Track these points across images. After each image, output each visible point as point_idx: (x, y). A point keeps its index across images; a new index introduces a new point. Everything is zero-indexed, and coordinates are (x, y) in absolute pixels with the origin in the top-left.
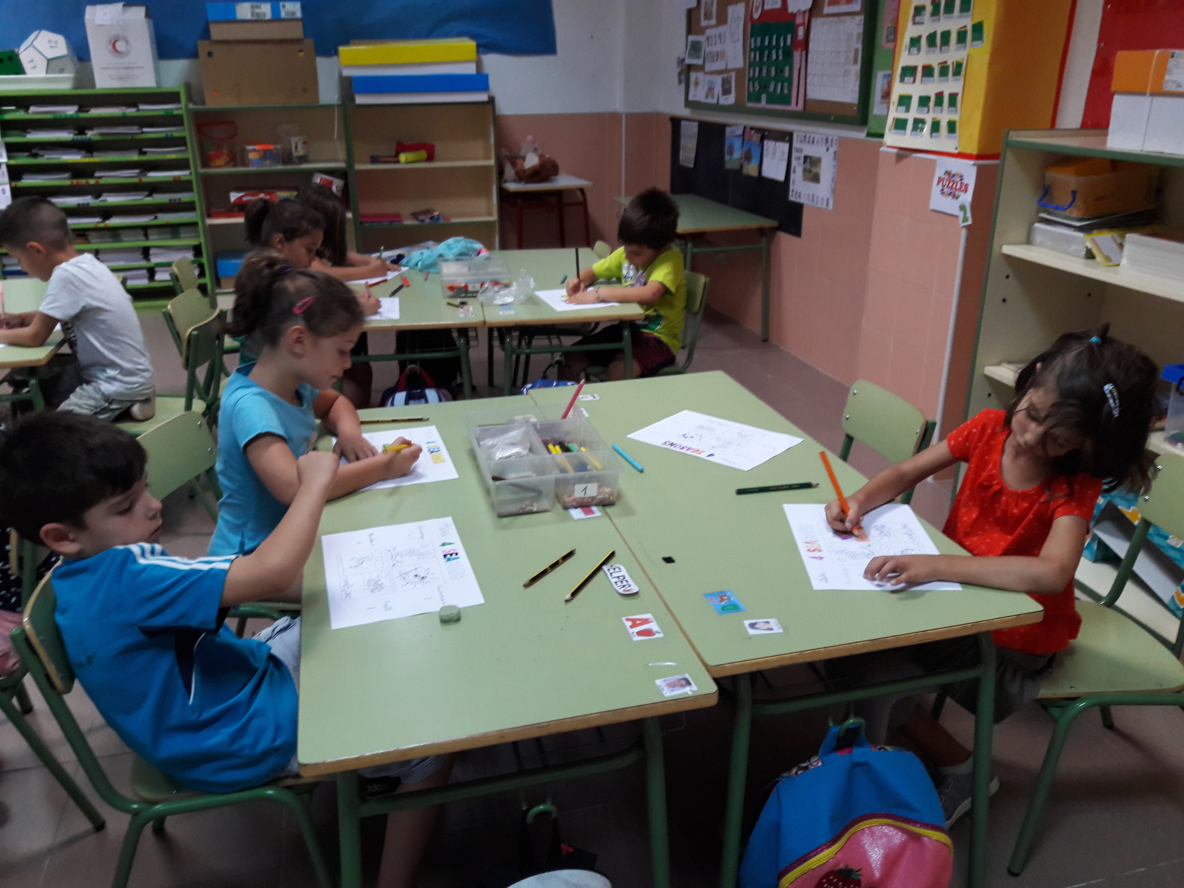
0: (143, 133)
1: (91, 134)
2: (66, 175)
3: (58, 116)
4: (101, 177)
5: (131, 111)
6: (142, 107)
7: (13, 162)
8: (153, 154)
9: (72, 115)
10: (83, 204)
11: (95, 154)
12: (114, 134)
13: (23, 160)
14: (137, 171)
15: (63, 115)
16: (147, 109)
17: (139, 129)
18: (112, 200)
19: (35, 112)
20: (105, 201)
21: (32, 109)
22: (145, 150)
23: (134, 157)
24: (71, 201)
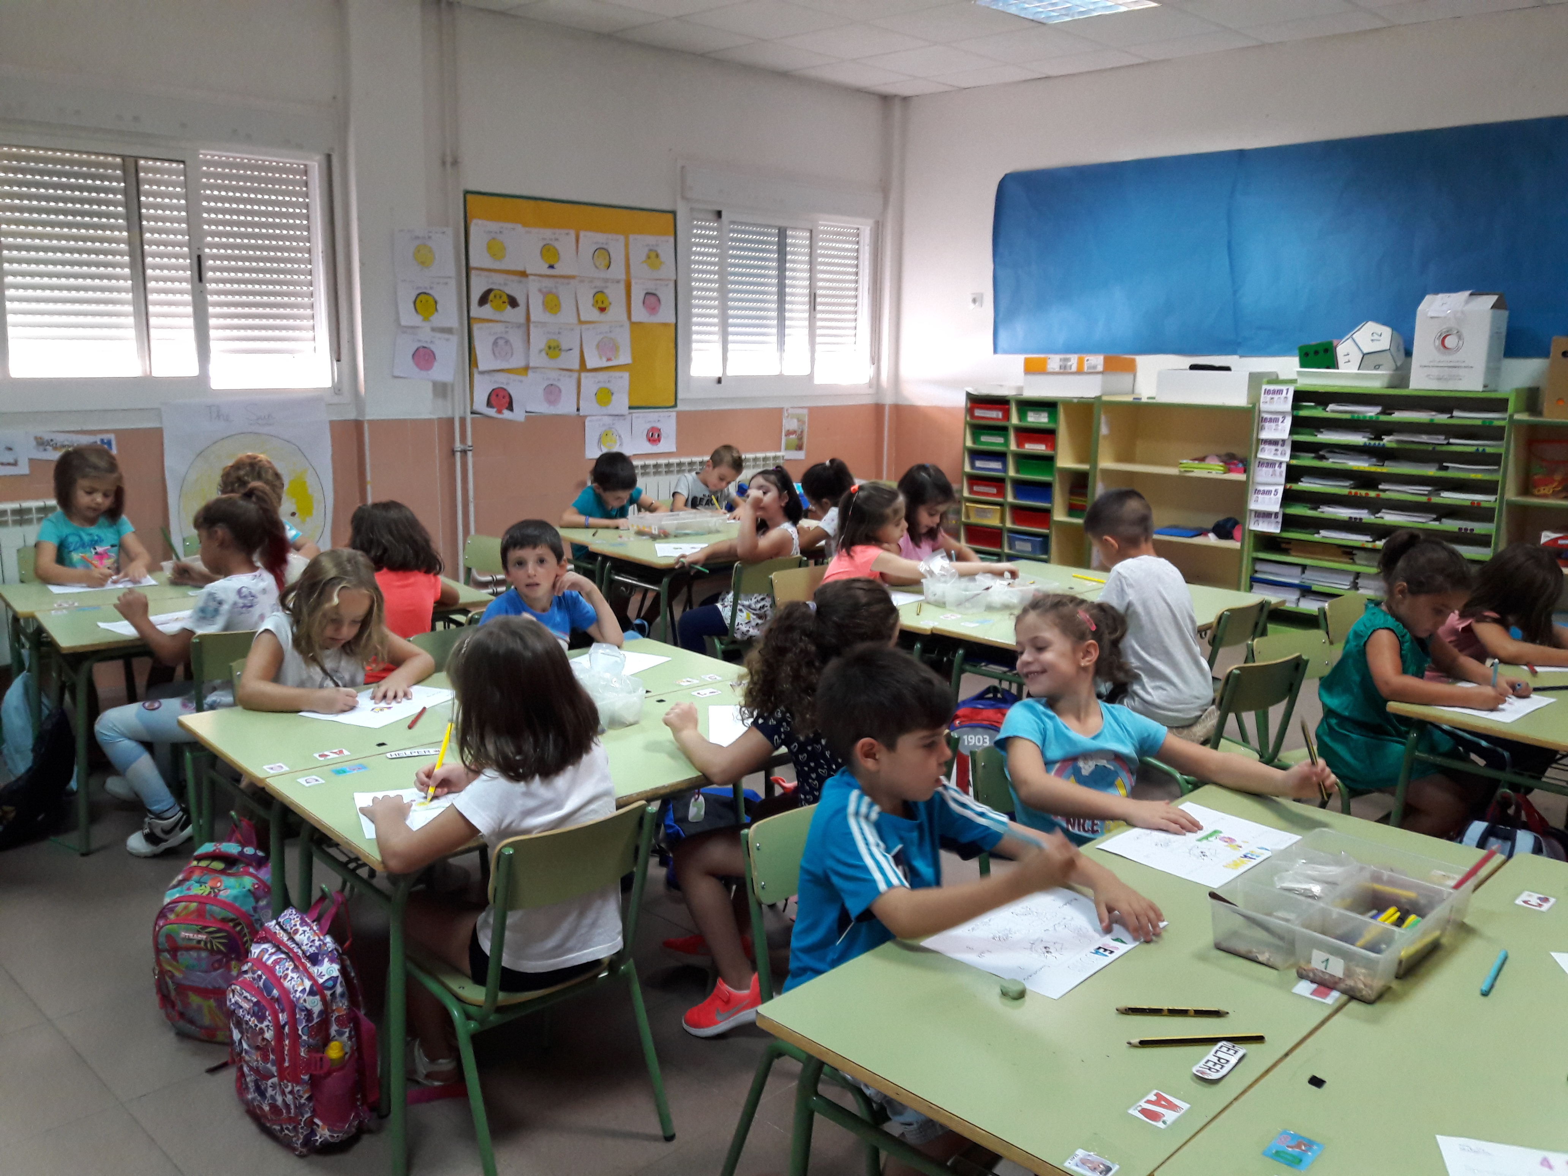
0: (1449, 444)
1: (1388, 441)
2: (1347, 483)
3: (1356, 416)
4: (1384, 491)
5: (1442, 418)
6: (1456, 413)
7: (1294, 462)
8: (1457, 471)
9: (1371, 417)
10: (1356, 519)
11: (1386, 463)
12: (1413, 442)
13: (1307, 461)
14: (1429, 488)
15: (1361, 417)
16: (1462, 417)
17: (1445, 439)
18: (1390, 518)
19: (1333, 410)
20: (1382, 518)
21: (1331, 407)
22: (1445, 464)
23: (1431, 471)
24: (1344, 513)
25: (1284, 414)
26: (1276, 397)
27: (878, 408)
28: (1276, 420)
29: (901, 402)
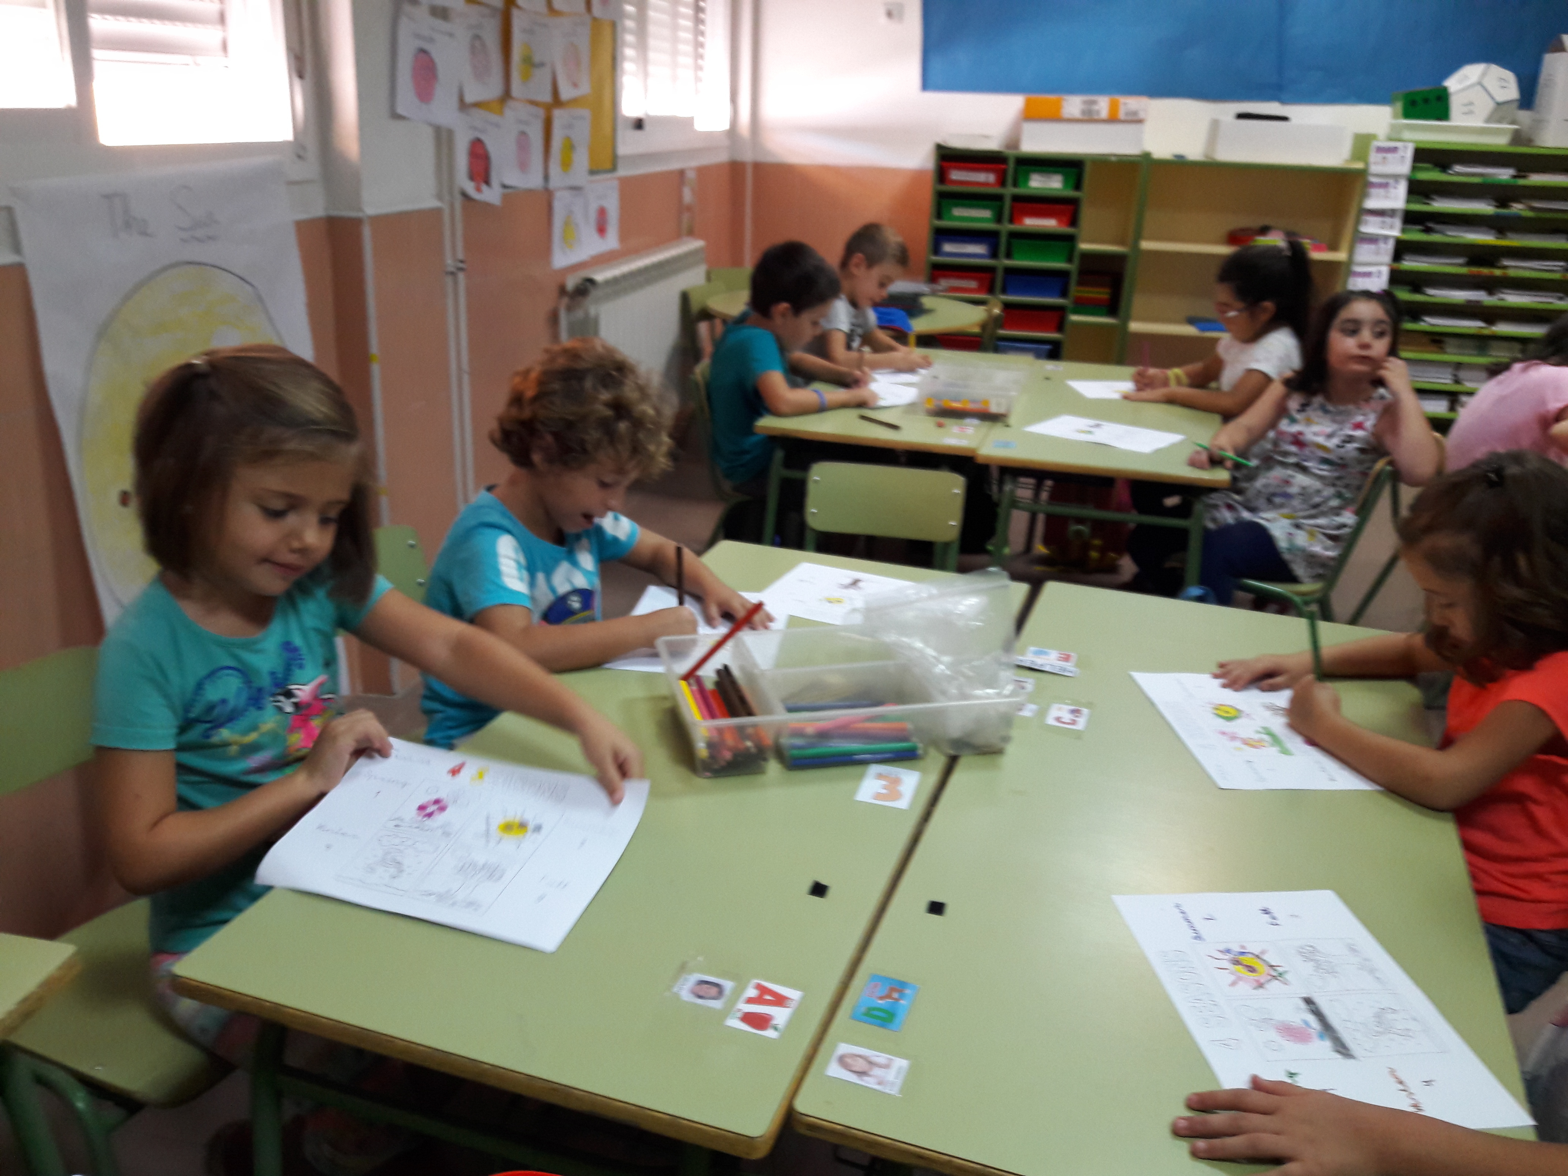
1: (1517, 208)
2: (1460, 261)
3: (1489, 180)
4: (1505, 267)
7: (1404, 236)
9: (1503, 181)
10: (1473, 302)
11: (1511, 235)
12: (1551, 210)
13: (1416, 235)
14: (1561, 264)
15: (1492, 180)
18: (1514, 299)
19: (1461, 173)
20: (1502, 299)
21: (1458, 168)
23: (1563, 243)
24: (1460, 296)
25: (1396, 177)
26: (1389, 156)
27: (735, 169)
28: (1385, 186)
29: (761, 159)
